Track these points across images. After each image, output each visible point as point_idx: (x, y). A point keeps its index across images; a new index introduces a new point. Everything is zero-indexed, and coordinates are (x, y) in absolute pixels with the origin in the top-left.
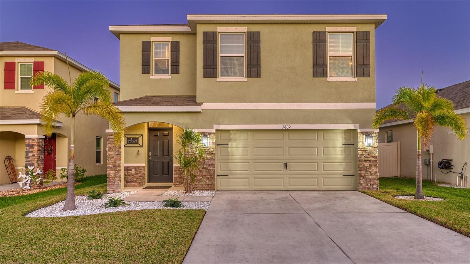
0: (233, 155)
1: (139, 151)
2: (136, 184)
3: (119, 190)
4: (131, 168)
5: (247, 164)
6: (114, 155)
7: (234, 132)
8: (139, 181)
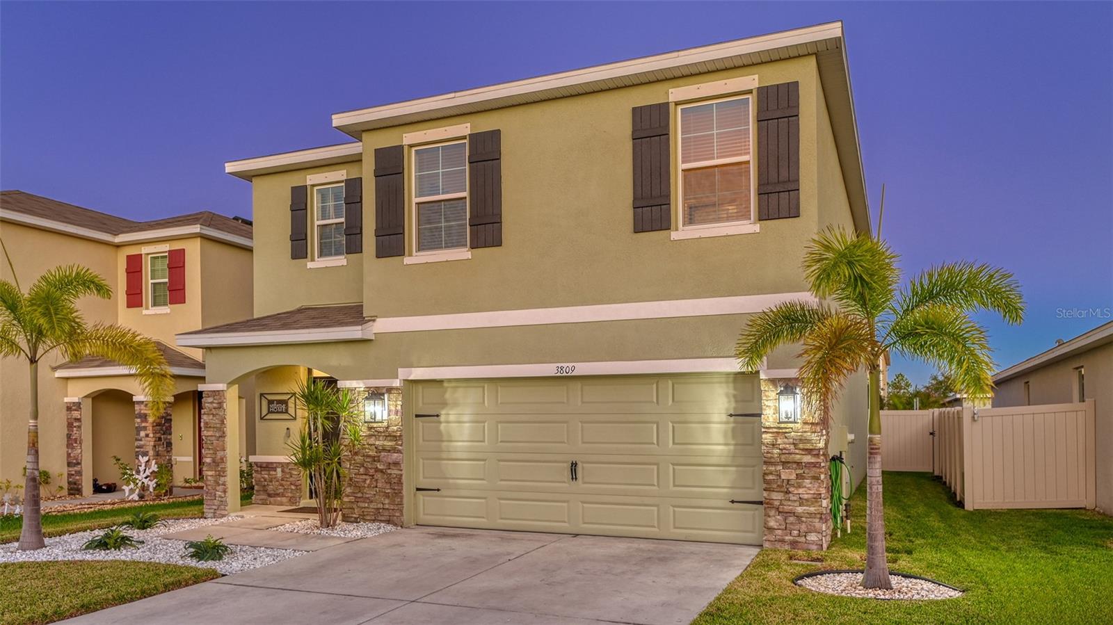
0: (451, 441)
1: (288, 429)
2: (284, 500)
3: (223, 512)
4: (275, 465)
5: (482, 463)
6: (213, 438)
7: (453, 384)
8: (290, 495)
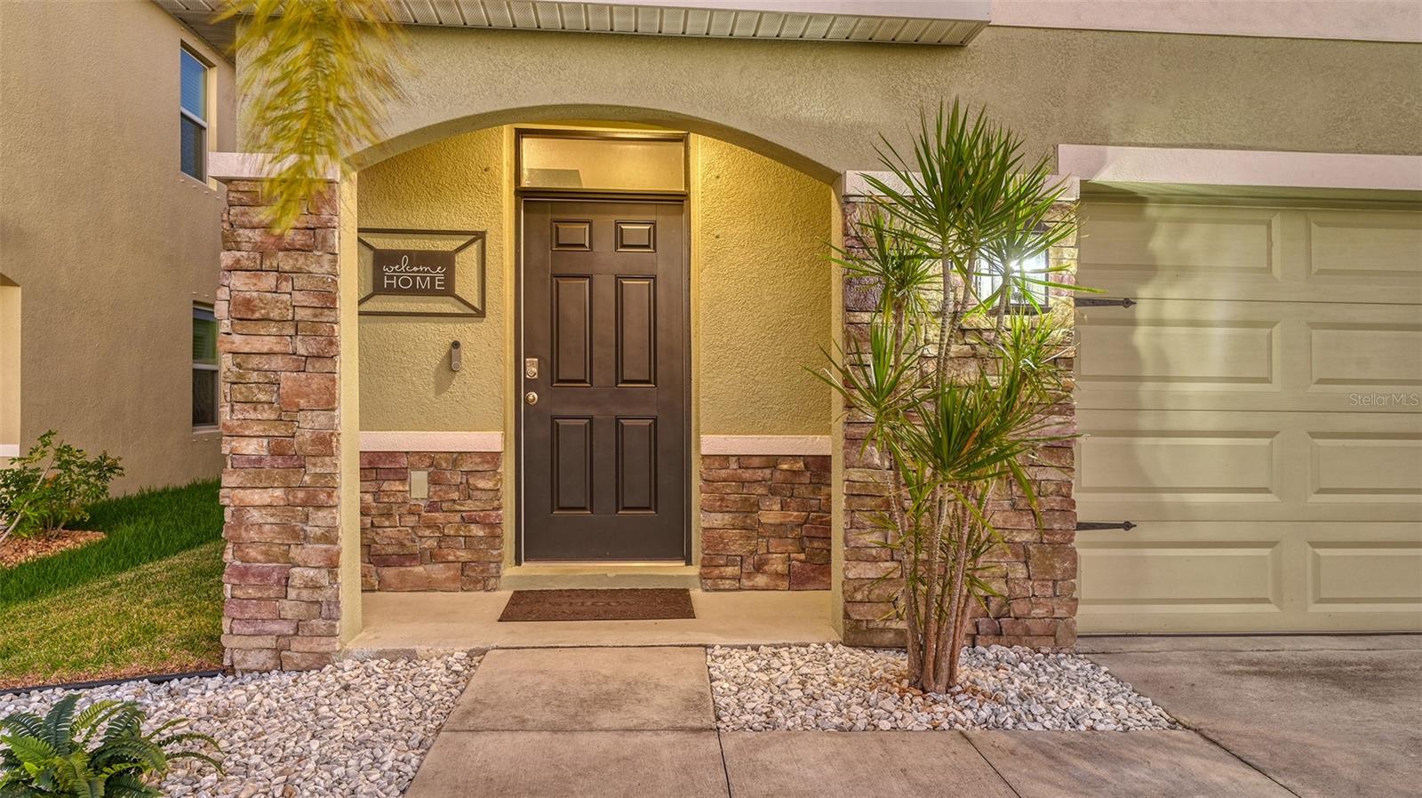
0: (1167, 379)
1: (456, 345)
2: (437, 571)
3: (322, 645)
4: (404, 461)
5: (1266, 441)
6: (277, 362)
7: (1176, 211)
8: (464, 555)
